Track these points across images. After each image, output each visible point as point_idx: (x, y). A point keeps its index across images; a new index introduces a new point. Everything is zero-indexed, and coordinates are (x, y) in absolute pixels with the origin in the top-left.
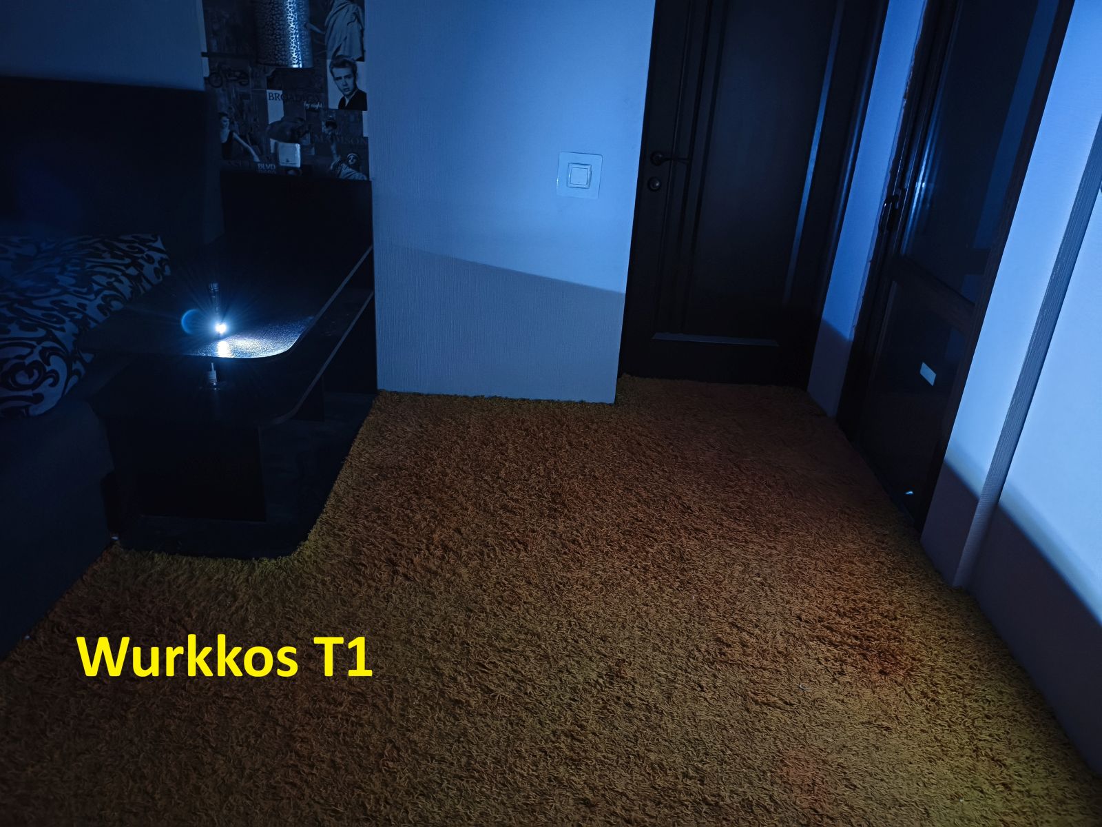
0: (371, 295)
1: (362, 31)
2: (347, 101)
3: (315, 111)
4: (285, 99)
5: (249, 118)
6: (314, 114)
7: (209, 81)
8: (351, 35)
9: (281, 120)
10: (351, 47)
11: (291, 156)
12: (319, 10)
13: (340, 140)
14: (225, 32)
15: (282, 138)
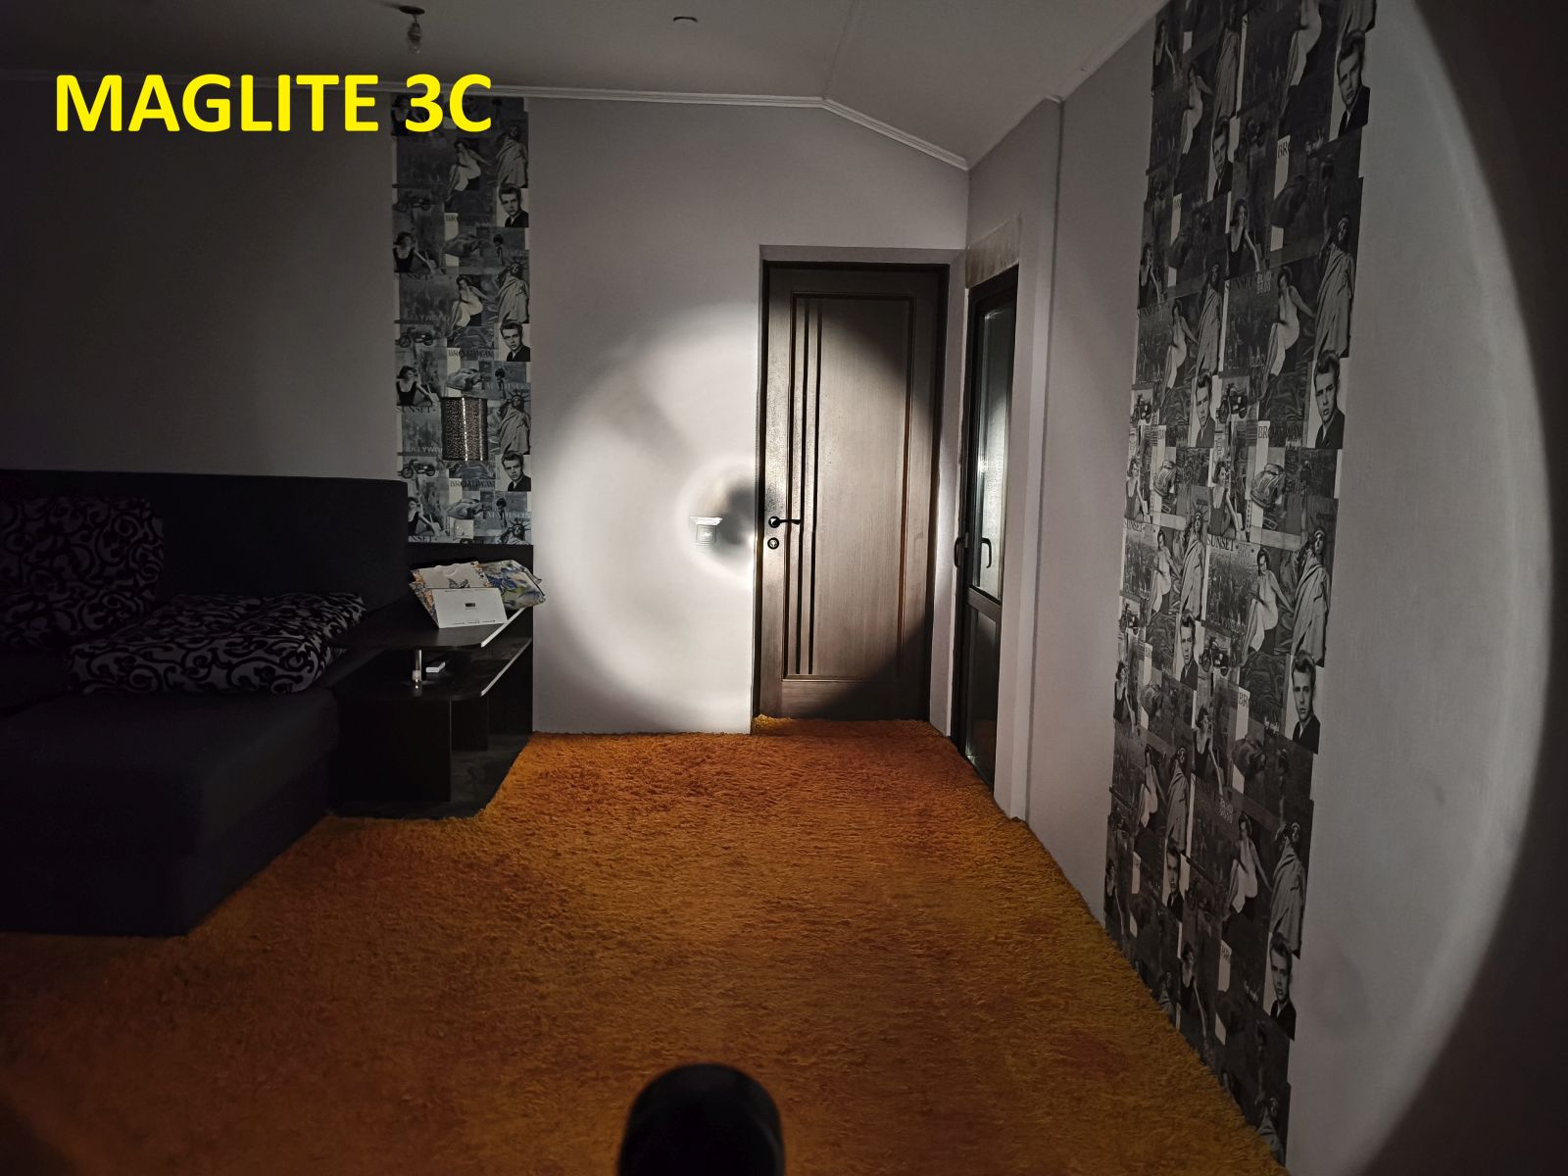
0: (530, 641)
1: (529, 432)
2: (515, 484)
3: (488, 493)
4: (464, 485)
5: (433, 501)
6: (487, 496)
7: (402, 473)
8: (520, 436)
9: (460, 502)
10: (519, 444)
11: (467, 530)
12: (494, 418)
13: (509, 515)
14: (418, 436)
15: (459, 516)
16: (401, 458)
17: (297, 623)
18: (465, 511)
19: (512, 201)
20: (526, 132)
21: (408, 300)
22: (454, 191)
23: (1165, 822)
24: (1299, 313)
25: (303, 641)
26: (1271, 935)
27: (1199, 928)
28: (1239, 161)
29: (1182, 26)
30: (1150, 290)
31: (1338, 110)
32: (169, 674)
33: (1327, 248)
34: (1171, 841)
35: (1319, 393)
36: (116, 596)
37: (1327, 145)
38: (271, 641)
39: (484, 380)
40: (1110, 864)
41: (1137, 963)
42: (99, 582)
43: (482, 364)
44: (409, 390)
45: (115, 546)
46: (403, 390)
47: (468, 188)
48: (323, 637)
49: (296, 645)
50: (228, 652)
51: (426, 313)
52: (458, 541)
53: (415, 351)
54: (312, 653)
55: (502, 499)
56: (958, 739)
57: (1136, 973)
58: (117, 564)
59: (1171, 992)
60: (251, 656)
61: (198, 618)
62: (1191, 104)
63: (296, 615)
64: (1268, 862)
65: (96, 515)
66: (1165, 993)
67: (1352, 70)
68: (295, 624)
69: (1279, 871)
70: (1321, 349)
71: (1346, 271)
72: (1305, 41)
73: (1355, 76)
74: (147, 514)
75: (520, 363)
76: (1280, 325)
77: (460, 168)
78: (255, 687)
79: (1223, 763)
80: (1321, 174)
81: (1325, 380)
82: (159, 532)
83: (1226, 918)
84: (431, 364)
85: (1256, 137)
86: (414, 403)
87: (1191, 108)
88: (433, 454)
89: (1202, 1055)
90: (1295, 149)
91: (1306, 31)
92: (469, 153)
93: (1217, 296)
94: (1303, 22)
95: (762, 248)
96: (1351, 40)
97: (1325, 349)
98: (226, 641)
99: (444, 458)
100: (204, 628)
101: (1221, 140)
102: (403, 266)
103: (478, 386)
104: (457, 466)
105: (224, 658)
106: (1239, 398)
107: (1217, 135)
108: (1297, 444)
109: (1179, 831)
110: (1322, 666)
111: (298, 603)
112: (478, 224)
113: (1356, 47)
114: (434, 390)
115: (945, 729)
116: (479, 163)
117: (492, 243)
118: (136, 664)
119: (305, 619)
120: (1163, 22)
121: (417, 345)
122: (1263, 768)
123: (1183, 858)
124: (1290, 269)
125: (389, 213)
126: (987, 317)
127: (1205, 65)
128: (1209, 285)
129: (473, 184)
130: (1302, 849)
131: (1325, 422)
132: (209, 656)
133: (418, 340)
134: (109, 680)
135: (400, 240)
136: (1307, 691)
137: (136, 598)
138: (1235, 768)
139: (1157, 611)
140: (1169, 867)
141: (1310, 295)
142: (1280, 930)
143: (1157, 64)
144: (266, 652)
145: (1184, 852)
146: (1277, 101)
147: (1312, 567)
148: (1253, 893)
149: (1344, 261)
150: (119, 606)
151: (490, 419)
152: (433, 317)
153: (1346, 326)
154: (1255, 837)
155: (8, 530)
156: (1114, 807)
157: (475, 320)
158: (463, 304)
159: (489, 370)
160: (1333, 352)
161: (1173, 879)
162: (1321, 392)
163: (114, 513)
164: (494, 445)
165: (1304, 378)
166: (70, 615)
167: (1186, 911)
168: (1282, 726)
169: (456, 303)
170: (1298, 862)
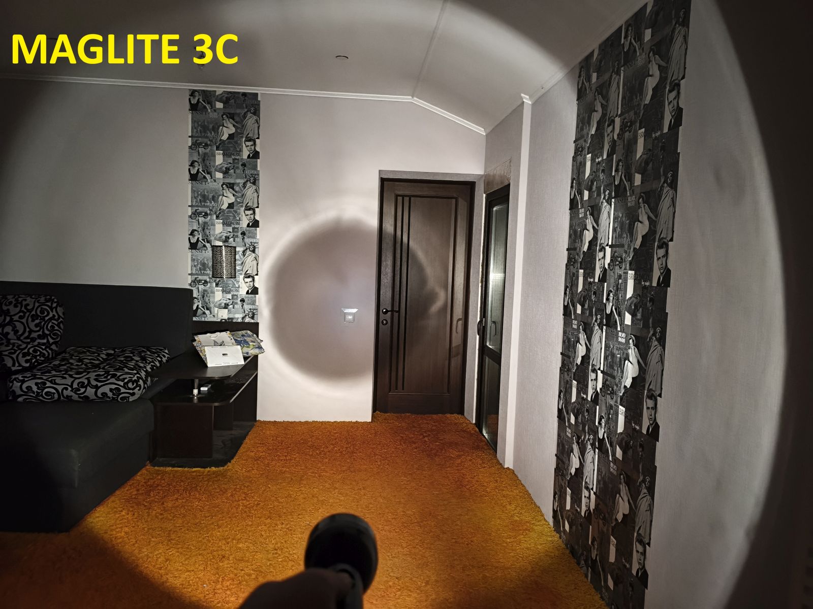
0: (256, 373)
1: (258, 264)
2: (250, 291)
3: (235, 295)
4: (223, 291)
5: (207, 300)
6: (235, 297)
7: (190, 285)
8: (253, 265)
9: (221, 300)
10: (252, 270)
11: (223, 315)
12: (240, 256)
13: (247, 307)
14: (199, 265)
15: (220, 307)
17: (133, 364)
18: (223, 305)
19: (251, 145)
20: (259, 110)
21: (196, 195)
22: (221, 140)
23: (582, 473)
24: (649, 218)
25: (136, 374)
26: (635, 534)
27: (600, 529)
28: (620, 139)
29: (592, 70)
30: (575, 202)
31: (668, 118)
32: (64, 391)
33: (662, 186)
34: (586, 483)
35: (659, 259)
37: (662, 135)
38: (119, 374)
39: (234, 237)
40: (555, 494)
41: (569, 546)
42: (29, 340)
43: (234, 228)
44: (195, 241)
45: (37, 321)
46: (192, 241)
47: (228, 139)
48: (146, 371)
49: (132, 376)
50: (96, 380)
51: (205, 202)
52: (219, 320)
53: (199, 222)
54: (140, 380)
55: (243, 298)
56: (479, 424)
57: (568, 551)
58: (39, 331)
59: (586, 561)
60: (107, 382)
61: (80, 360)
62: (596, 109)
63: (133, 359)
64: (634, 496)
65: (28, 305)
66: (583, 562)
67: (675, 98)
68: (132, 363)
69: (640, 501)
70: (660, 236)
71: (672, 198)
72: (651, 83)
73: (675, 102)
74: (55, 305)
75: (253, 228)
76: (639, 223)
77: (224, 128)
78: (109, 398)
79: (611, 445)
80: (659, 149)
81: (661, 252)
82: (61, 315)
83: (613, 525)
84: (207, 228)
85: (628, 128)
86: (198, 248)
87: (596, 111)
89: (601, 595)
90: (647, 135)
91: (652, 77)
92: (229, 120)
93: (608, 207)
94: (651, 73)
95: (380, 171)
96: (673, 84)
97: (661, 236)
98: (95, 374)
99: (213, 277)
100: (83, 366)
101: (611, 128)
102: (193, 177)
103: (231, 240)
104: (219, 281)
105: (94, 383)
106: (619, 259)
107: (609, 126)
108: (647, 284)
109: (590, 478)
110: (661, 397)
111: (134, 353)
112: (233, 157)
113: (676, 87)
114: (208, 242)
115: (473, 421)
116: (234, 126)
117: (241, 167)
118: (47, 386)
119: (137, 361)
120: (582, 67)
121: (200, 218)
122: (631, 447)
123: (592, 491)
124: (644, 195)
125: (187, 149)
126: (495, 209)
127: (603, 90)
128: (604, 201)
129: (231, 136)
130: (651, 490)
131: (661, 274)
132: (86, 382)
133: (200, 216)
134: (32, 394)
135: (192, 165)
136: (653, 409)
137: (48, 349)
138: (617, 446)
139: (579, 364)
140: (585, 497)
141: (654, 209)
142: (640, 532)
143: (579, 87)
144: (116, 379)
145: (592, 489)
146: (638, 111)
147: (656, 346)
148: (627, 512)
149: (671, 192)
150: (39, 353)
151: (237, 257)
152: (208, 204)
153: (671, 226)
154: (628, 483)
156: (557, 465)
157: (231, 206)
158: (224, 197)
159: (237, 232)
160: (665, 238)
161: (587, 503)
162: (660, 258)
163: (37, 305)
165: (651, 251)
166: (12, 358)
167: (593, 519)
168: (641, 428)
169: (221, 197)
170: (649, 497)
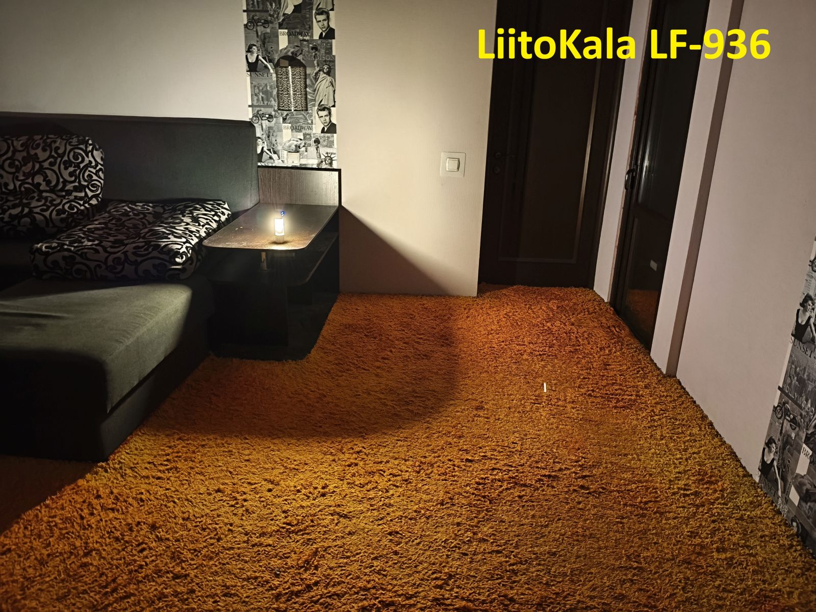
0: (337, 234)
1: (334, 91)
2: (326, 129)
3: (308, 134)
4: (292, 128)
5: (274, 140)
6: (308, 136)
7: (251, 118)
8: (328, 93)
9: (290, 140)
10: (328, 100)
12: (311, 81)
13: (323, 151)
14: (261, 94)
15: (290, 150)
16: (251, 108)
18: (293, 147)
36: (73, 203)
39: (304, 54)
41: (794, 525)
42: (64, 193)
44: (254, 61)
45: (71, 169)
46: (250, 61)
50: (134, 254)
52: (289, 165)
53: (257, 33)
55: (317, 139)
58: (74, 182)
65: (57, 148)
74: (90, 148)
75: (328, 40)
78: (154, 277)
84: (269, 42)
86: (258, 70)
88: (271, 106)
98: (134, 245)
99: (279, 109)
104: (287, 115)
105: (132, 258)
114: (271, 61)
115: (606, 298)
118: (76, 261)
121: (258, 28)
132: (123, 257)
133: (259, 24)
134: (59, 271)
137: (86, 205)
144: (159, 252)
150: (76, 210)
151: (308, 82)
155: (5, 157)
157: (297, 9)
163: (69, 148)
164: (312, 100)
166: (44, 216)
